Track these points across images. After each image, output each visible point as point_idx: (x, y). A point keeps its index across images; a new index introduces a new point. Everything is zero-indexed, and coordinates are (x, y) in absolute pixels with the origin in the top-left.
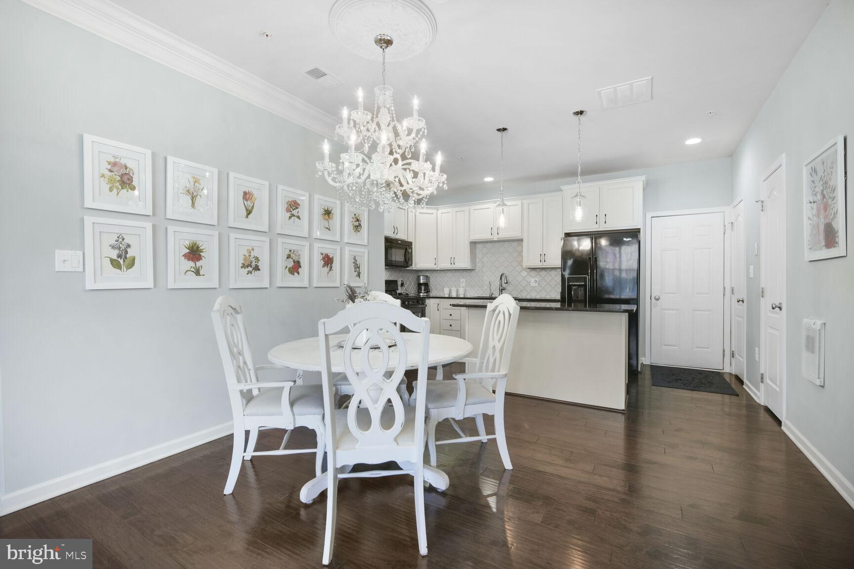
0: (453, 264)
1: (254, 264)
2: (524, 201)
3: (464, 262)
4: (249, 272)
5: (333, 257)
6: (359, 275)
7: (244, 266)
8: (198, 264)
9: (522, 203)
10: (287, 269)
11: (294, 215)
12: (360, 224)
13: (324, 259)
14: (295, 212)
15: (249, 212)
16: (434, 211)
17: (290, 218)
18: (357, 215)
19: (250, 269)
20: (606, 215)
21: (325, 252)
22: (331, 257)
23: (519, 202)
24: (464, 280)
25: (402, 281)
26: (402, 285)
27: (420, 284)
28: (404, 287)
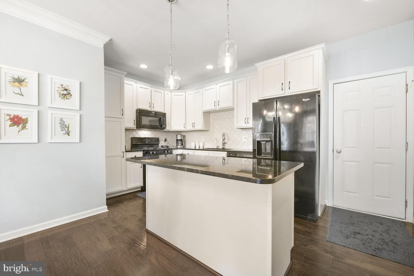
0: (194, 127)
2: (234, 81)
3: (199, 126)
5: (27, 118)
6: (68, 134)
9: (233, 82)
12: (70, 93)
13: (12, 119)
16: (184, 94)
18: (64, 85)
20: (290, 82)
21: (12, 113)
22: (23, 118)
23: (231, 82)
24: (203, 137)
25: (165, 138)
26: (166, 140)
27: (177, 140)
28: (166, 142)
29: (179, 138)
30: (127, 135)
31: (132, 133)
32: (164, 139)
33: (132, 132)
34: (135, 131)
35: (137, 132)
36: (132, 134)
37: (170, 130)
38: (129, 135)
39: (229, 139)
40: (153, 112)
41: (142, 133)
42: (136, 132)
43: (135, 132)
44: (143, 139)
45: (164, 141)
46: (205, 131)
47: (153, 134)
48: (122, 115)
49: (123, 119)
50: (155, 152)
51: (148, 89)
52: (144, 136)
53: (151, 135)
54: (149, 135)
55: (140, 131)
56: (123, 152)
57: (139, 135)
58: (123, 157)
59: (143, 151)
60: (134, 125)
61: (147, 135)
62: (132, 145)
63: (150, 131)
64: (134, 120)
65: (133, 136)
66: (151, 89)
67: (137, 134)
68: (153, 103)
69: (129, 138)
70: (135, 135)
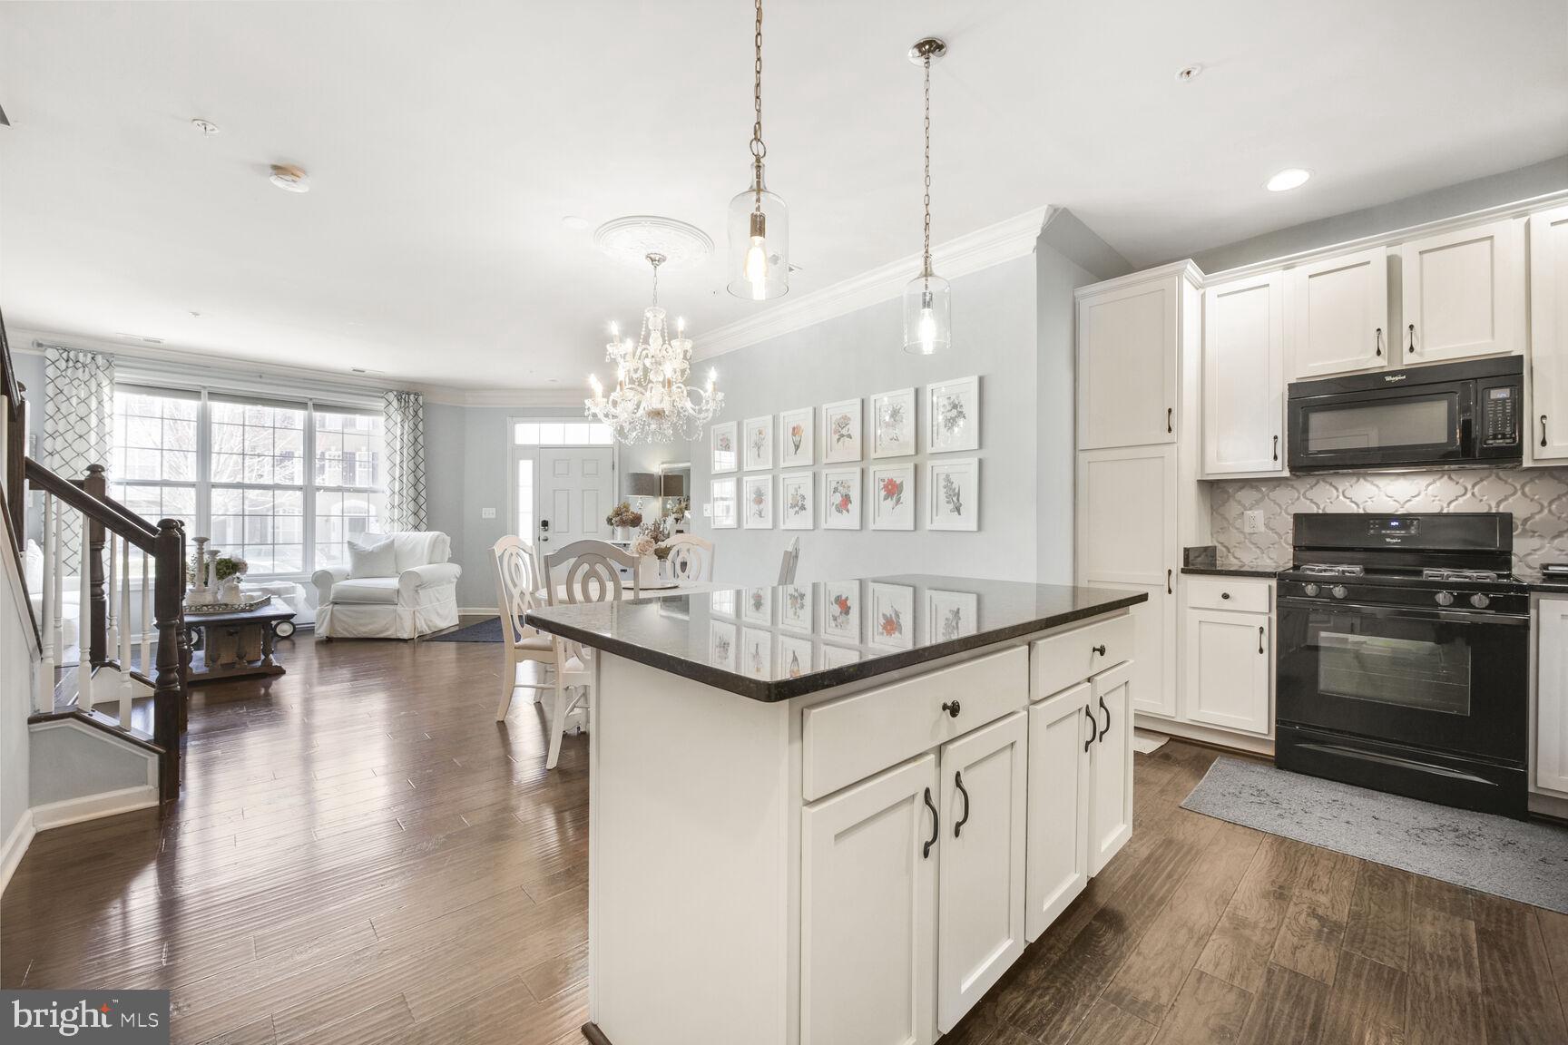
1: (800, 503)
4: (797, 512)
5: (902, 483)
6: (958, 509)
7: (793, 506)
8: (761, 506)
10: (834, 507)
11: (842, 436)
12: (961, 412)
13: (886, 487)
14: (844, 432)
15: (797, 447)
17: (839, 440)
18: (953, 397)
19: (797, 509)
21: (887, 476)
22: (898, 482)
30: (1281, 507)
33: (1311, 488)
34: (1331, 484)
35: (1340, 490)
36: (1311, 500)
38: (1293, 503)
40: (1388, 379)
41: (1374, 488)
44: (1369, 524)
47: (1469, 495)
48: (1170, 430)
49: (1175, 446)
50: (1339, 592)
51: (1368, 263)
52: (1398, 504)
53: (1457, 499)
54: (1437, 498)
55: (1366, 480)
56: (1170, 572)
57: (1353, 505)
58: (1170, 591)
59: (1275, 579)
60: (1276, 458)
61: (1417, 499)
62: (1294, 547)
63: (1446, 477)
64: (1276, 438)
65: (1318, 507)
66: (1394, 250)
67: (1341, 497)
68: (1411, 327)
69: (1289, 517)
70: (1331, 503)
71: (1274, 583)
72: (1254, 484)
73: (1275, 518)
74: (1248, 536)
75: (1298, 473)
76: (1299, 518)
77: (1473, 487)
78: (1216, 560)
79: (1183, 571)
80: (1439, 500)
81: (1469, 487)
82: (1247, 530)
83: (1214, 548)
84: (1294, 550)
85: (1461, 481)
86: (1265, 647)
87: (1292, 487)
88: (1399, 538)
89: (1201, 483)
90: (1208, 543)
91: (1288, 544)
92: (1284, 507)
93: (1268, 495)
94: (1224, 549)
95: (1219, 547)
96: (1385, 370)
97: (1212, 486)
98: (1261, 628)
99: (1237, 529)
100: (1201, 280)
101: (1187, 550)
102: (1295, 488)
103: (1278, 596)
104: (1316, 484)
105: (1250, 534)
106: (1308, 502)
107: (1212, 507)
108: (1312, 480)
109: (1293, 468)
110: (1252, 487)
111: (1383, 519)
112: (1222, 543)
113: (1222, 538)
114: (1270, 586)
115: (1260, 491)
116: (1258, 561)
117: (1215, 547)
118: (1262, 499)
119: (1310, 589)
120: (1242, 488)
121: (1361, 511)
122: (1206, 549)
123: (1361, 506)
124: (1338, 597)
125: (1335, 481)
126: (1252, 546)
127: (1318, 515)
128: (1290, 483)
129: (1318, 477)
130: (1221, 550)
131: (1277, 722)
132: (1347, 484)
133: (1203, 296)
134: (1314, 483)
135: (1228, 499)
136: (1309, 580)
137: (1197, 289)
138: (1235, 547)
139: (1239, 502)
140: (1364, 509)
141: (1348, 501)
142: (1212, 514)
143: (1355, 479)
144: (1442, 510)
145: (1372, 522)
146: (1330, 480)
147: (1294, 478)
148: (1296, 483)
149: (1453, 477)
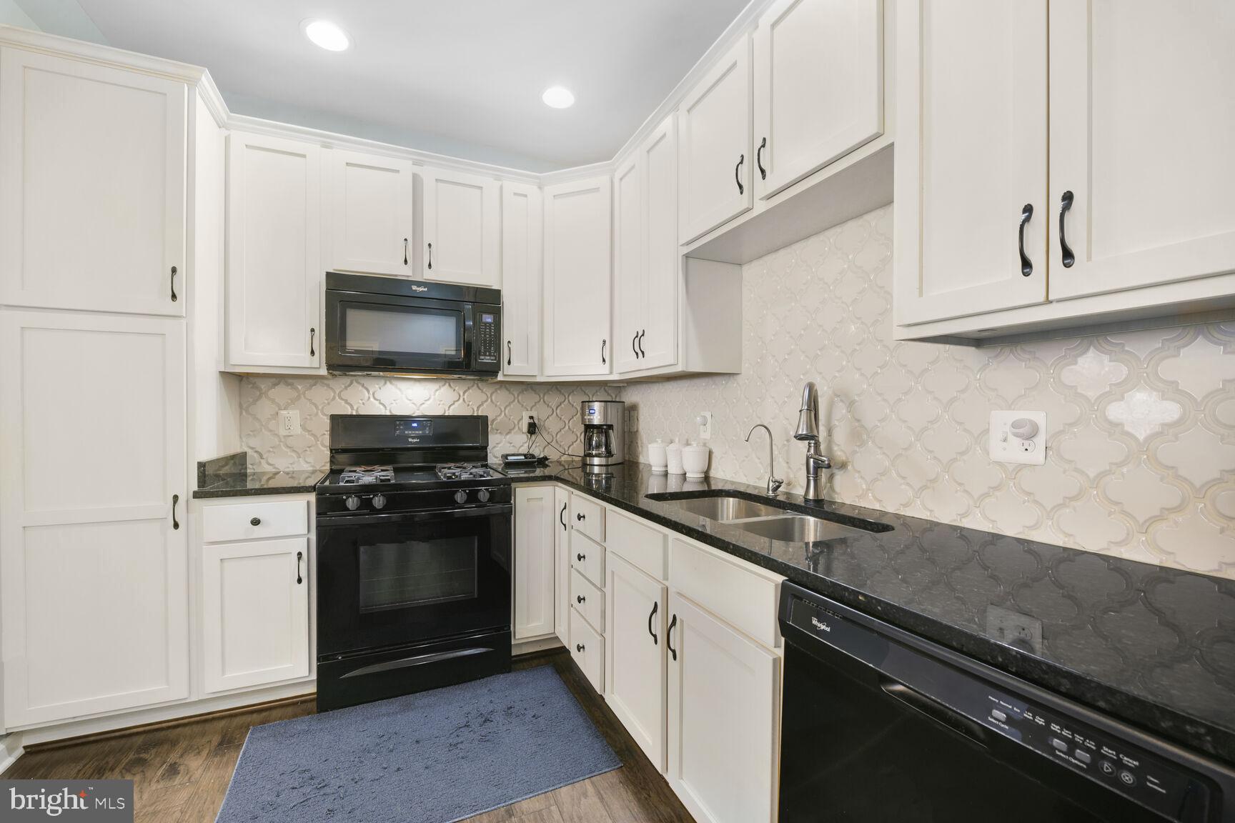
0: (640, 353)
24: (708, 415)
25: (531, 418)
26: (532, 428)
27: (589, 428)
28: (538, 439)
29: (597, 419)
30: (317, 408)
31: (344, 395)
32: (525, 426)
33: (346, 388)
34: (363, 386)
35: (371, 393)
36: (346, 402)
37: (539, 379)
38: (329, 404)
39: (859, 434)
40: (414, 288)
41: (398, 391)
42: (368, 391)
43: (360, 388)
44: (396, 425)
45: (525, 429)
46: (717, 379)
47: (461, 399)
48: (174, 296)
49: (184, 322)
50: (378, 502)
51: (398, 171)
52: (415, 407)
53: (454, 404)
54: (442, 403)
55: (391, 383)
56: (176, 498)
57: (382, 407)
58: (176, 526)
59: (314, 493)
60: (313, 353)
61: (428, 402)
62: (331, 450)
63: (447, 384)
64: (313, 330)
65: (352, 408)
66: (417, 169)
67: (372, 399)
68: (430, 245)
69: (325, 417)
70: (363, 404)
71: (312, 497)
72: (290, 381)
73: (311, 419)
74: (283, 440)
75: (334, 372)
76: (334, 418)
77: (464, 393)
78: (246, 468)
79: (197, 495)
80: (443, 404)
81: (462, 394)
82: (282, 432)
83: (244, 455)
84: (331, 452)
85: (457, 388)
86: (304, 575)
87: (328, 386)
88: (417, 437)
89: (225, 375)
90: (236, 449)
91: (325, 447)
92: (320, 408)
93: (304, 394)
94: (256, 455)
95: (250, 452)
96: (410, 279)
97: (241, 380)
98: (300, 554)
99: (271, 431)
100: (225, 117)
101: (202, 466)
102: (332, 389)
103: (318, 514)
104: (349, 386)
105: (285, 436)
106: (343, 402)
107: (241, 406)
108: (346, 380)
109: (331, 367)
110: (288, 385)
111: (406, 420)
112: (252, 448)
113: (254, 442)
114: (308, 502)
115: (296, 389)
116: (294, 466)
117: (246, 453)
118: (298, 398)
119: (352, 503)
120: (275, 385)
121: (388, 413)
122: (233, 457)
123: (388, 408)
124: (378, 508)
125: (367, 382)
126: (288, 450)
127: (351, 416)
128: (326, 382)
129: (353, 378)
130: (252, 456)
131: (318, 660)
132: (377, 386)
133: (227, 139)
134: (348, 383)
135: (260, 397)
136: (349, 492)
137: (220, 127)
138: (269, 451)
139: (273, 401)
140: (390, 411)
141: (377, 402)
142: (241, 414)
143: (383, 382)
144: (445, 413)
145: (398, 423)
146: (363, 381)
147: (330, 377)
148: (332, 383)
149: (452, 384)
